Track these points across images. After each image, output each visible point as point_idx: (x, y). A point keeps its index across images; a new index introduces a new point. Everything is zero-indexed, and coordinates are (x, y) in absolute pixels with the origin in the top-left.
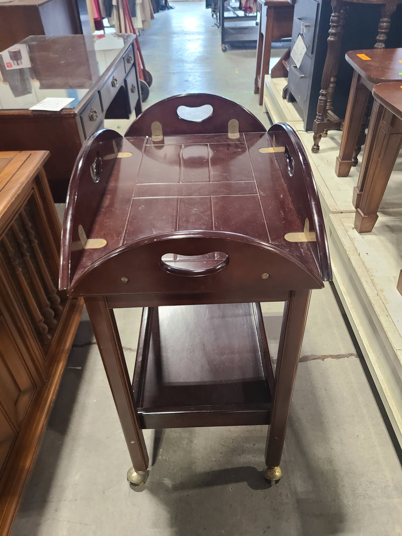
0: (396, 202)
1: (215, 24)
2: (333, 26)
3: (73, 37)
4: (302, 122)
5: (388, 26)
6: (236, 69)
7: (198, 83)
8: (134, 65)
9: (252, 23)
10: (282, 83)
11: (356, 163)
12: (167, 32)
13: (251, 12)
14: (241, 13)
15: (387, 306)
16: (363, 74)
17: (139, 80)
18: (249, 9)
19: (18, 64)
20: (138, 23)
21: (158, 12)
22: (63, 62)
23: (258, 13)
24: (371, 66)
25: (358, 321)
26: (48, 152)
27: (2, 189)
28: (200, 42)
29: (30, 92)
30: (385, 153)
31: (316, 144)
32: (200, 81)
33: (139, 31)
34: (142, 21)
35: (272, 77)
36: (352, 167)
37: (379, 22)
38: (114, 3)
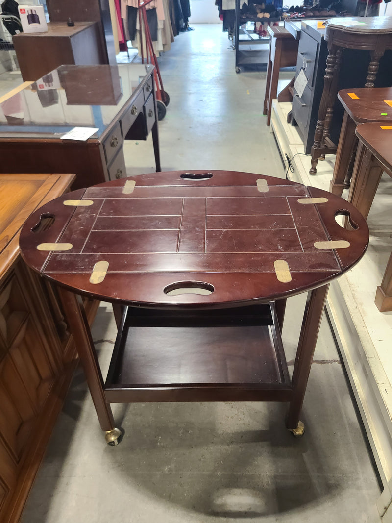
1: (231, 46)
2: (329, 66)
3: (100, 67)
4: (303, 146)
5: (376, 68)
6: (248, 91)
7: (212, 103)
8: (153, 92)
9: (266, 47)
10: (287, 107)
11: (348, 186)
12: (185, 54)
13: (264, 36)
14: (255, 37)
15: (364, 318)
16: (351, 114)
17: (156, 100)
18: (263, 33)
19: (49, 86)
20: (158, 46)
21: (178, 34)
22: (90, 92)
24: (358, 105)
25: (341, 331)
26: (75, 175)
28: (216, 63)
30: (367, 182)
31: (314, 168)
32: (214, 101)
33: (160, 54)
34: (163, 44)
35: (279, 101)
36: (344, 190)
37: (369, 65)
38: (138, 28)
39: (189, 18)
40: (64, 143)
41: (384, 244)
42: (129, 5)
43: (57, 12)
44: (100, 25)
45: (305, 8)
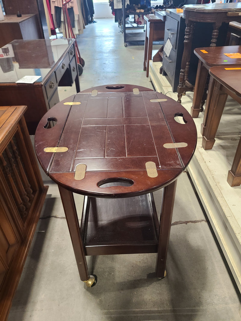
0: (226, 132)
1: (121, 31)
2: (187, 35)
3: (39, 40)
4: (171, 87)
5: (217, 34)
6: (133, 57)
7: (111, 65)
8: (74, 56)
9: (142, 31)
10: (159, 65)
11: (202, 110)
12: (93, 36)
13: (141, 24)
14: (135, 25)
15: (222, 192)
16: (204, 61)
17: (77, 64)
19: (7, 55)
20: (76, 31)
21: (87, 24)
22: (34, 55)
23: (145, 25)
24: (208, 57)
25: (206, 201)
26: (27, 106)
27: (1, 127)
28: (112, 41)
29: (13, 70)
30: (217, 105)
31: (179, 100)
32: (113, 63)
33: (76, 36)
34: (78, 30)
35: (154, 61)
36: (200, 112)
37: (212, 32)
38: (62, 20)
39: (94, 15)
40: (18, 86)
41: (229, 145)
42: (56, 6)
43: (10, 8)
44: (38, 16)
45: (165, 6)
